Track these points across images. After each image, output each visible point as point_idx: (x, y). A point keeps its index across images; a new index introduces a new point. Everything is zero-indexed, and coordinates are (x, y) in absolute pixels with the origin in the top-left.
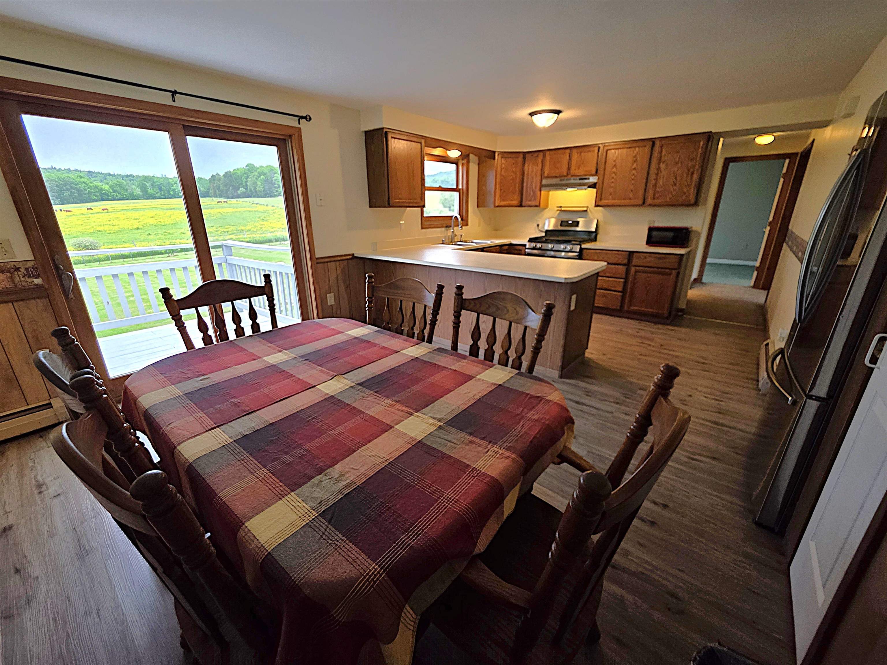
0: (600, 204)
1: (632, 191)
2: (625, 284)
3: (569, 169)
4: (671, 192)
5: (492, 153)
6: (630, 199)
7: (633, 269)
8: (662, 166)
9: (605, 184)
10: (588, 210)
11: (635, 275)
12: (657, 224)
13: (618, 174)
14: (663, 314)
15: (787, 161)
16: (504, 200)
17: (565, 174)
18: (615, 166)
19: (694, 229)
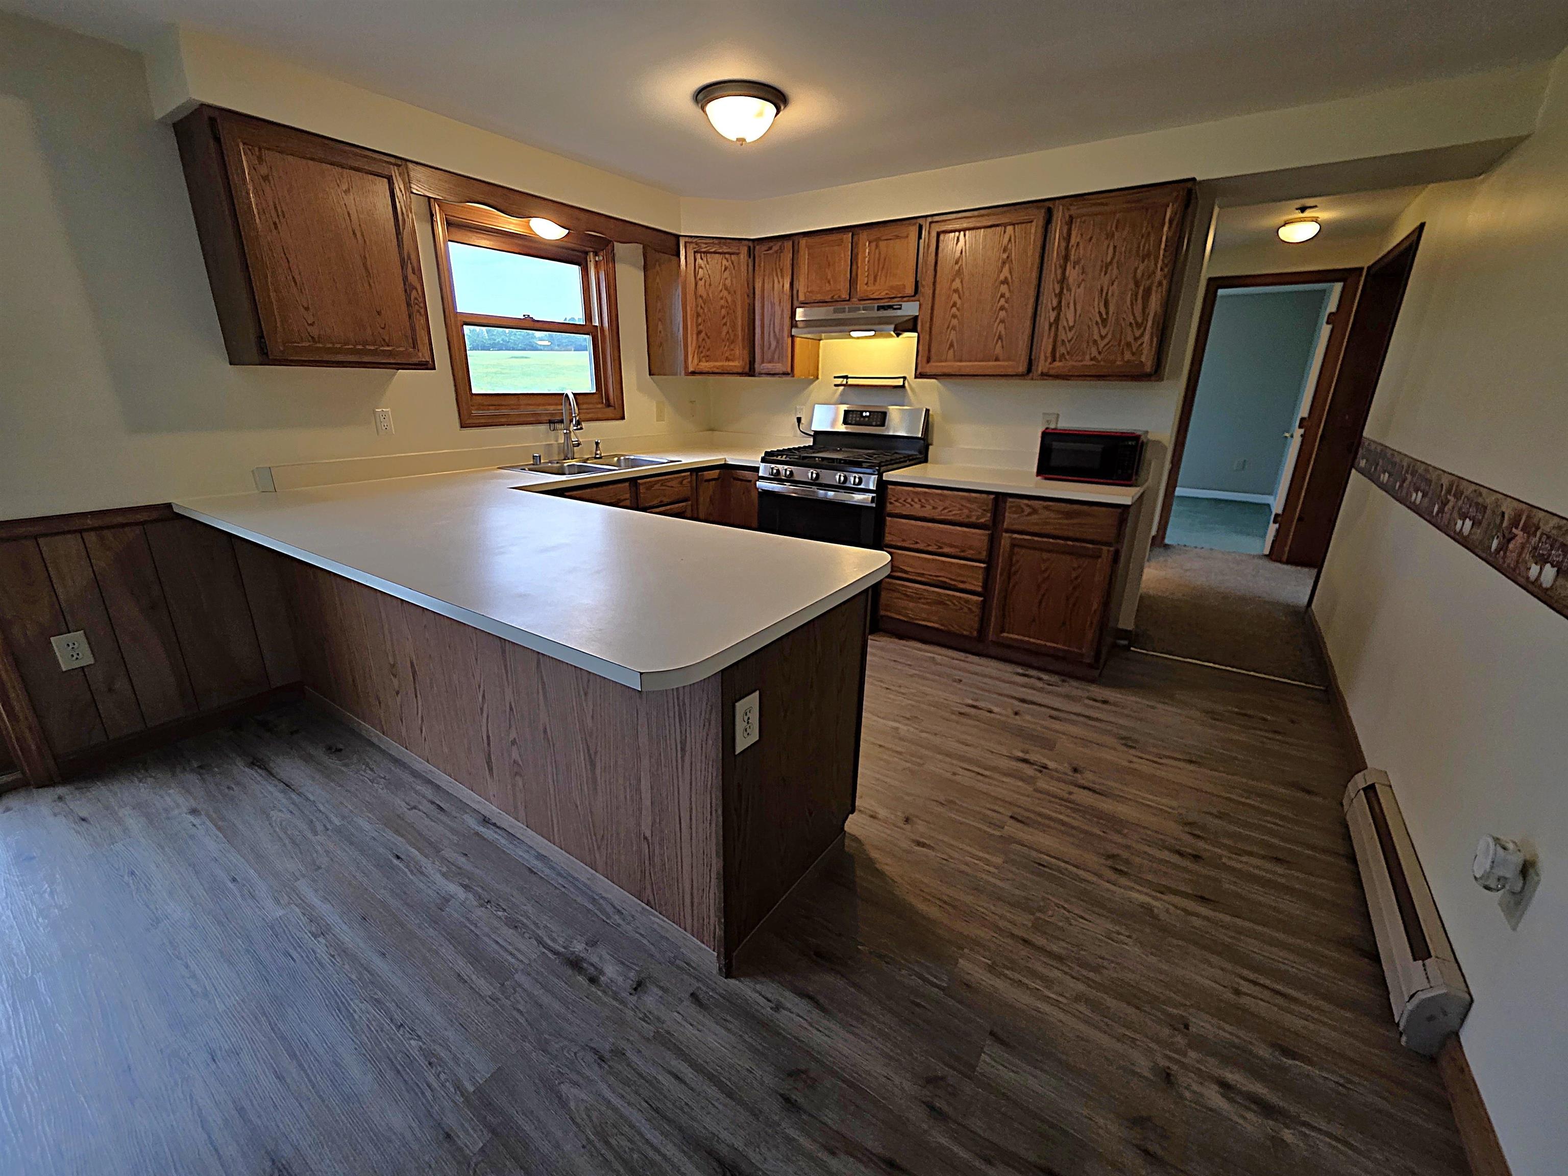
0: (928, 369)
1: (1000, 337)
2: (988, 572)
3: (853, 281)
4: (1095, 342)
5: (673, 239)
6: (997, 360)
7: (1006, 539)
8: (1073, 274)
9: (937, 321)
10: (906, 384)
11: (1012, 554)
12: (1064, 424)
13: (967, 293)
14: (1082, 655)
15: (1338, 286)
16: (708, 358)
17: (845, 296)
18: (959, 272)
19: (1150, 437)
